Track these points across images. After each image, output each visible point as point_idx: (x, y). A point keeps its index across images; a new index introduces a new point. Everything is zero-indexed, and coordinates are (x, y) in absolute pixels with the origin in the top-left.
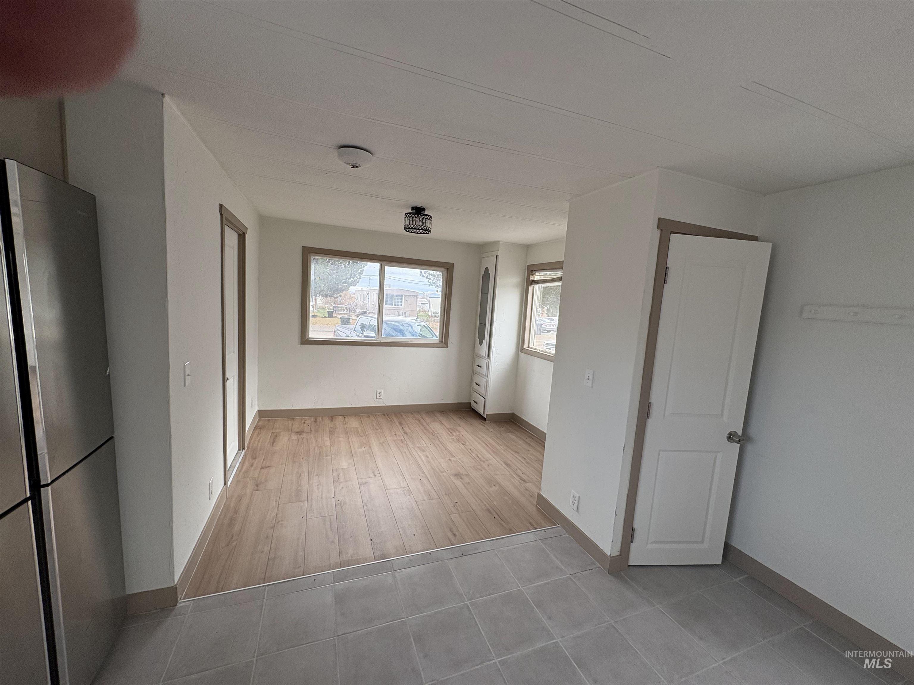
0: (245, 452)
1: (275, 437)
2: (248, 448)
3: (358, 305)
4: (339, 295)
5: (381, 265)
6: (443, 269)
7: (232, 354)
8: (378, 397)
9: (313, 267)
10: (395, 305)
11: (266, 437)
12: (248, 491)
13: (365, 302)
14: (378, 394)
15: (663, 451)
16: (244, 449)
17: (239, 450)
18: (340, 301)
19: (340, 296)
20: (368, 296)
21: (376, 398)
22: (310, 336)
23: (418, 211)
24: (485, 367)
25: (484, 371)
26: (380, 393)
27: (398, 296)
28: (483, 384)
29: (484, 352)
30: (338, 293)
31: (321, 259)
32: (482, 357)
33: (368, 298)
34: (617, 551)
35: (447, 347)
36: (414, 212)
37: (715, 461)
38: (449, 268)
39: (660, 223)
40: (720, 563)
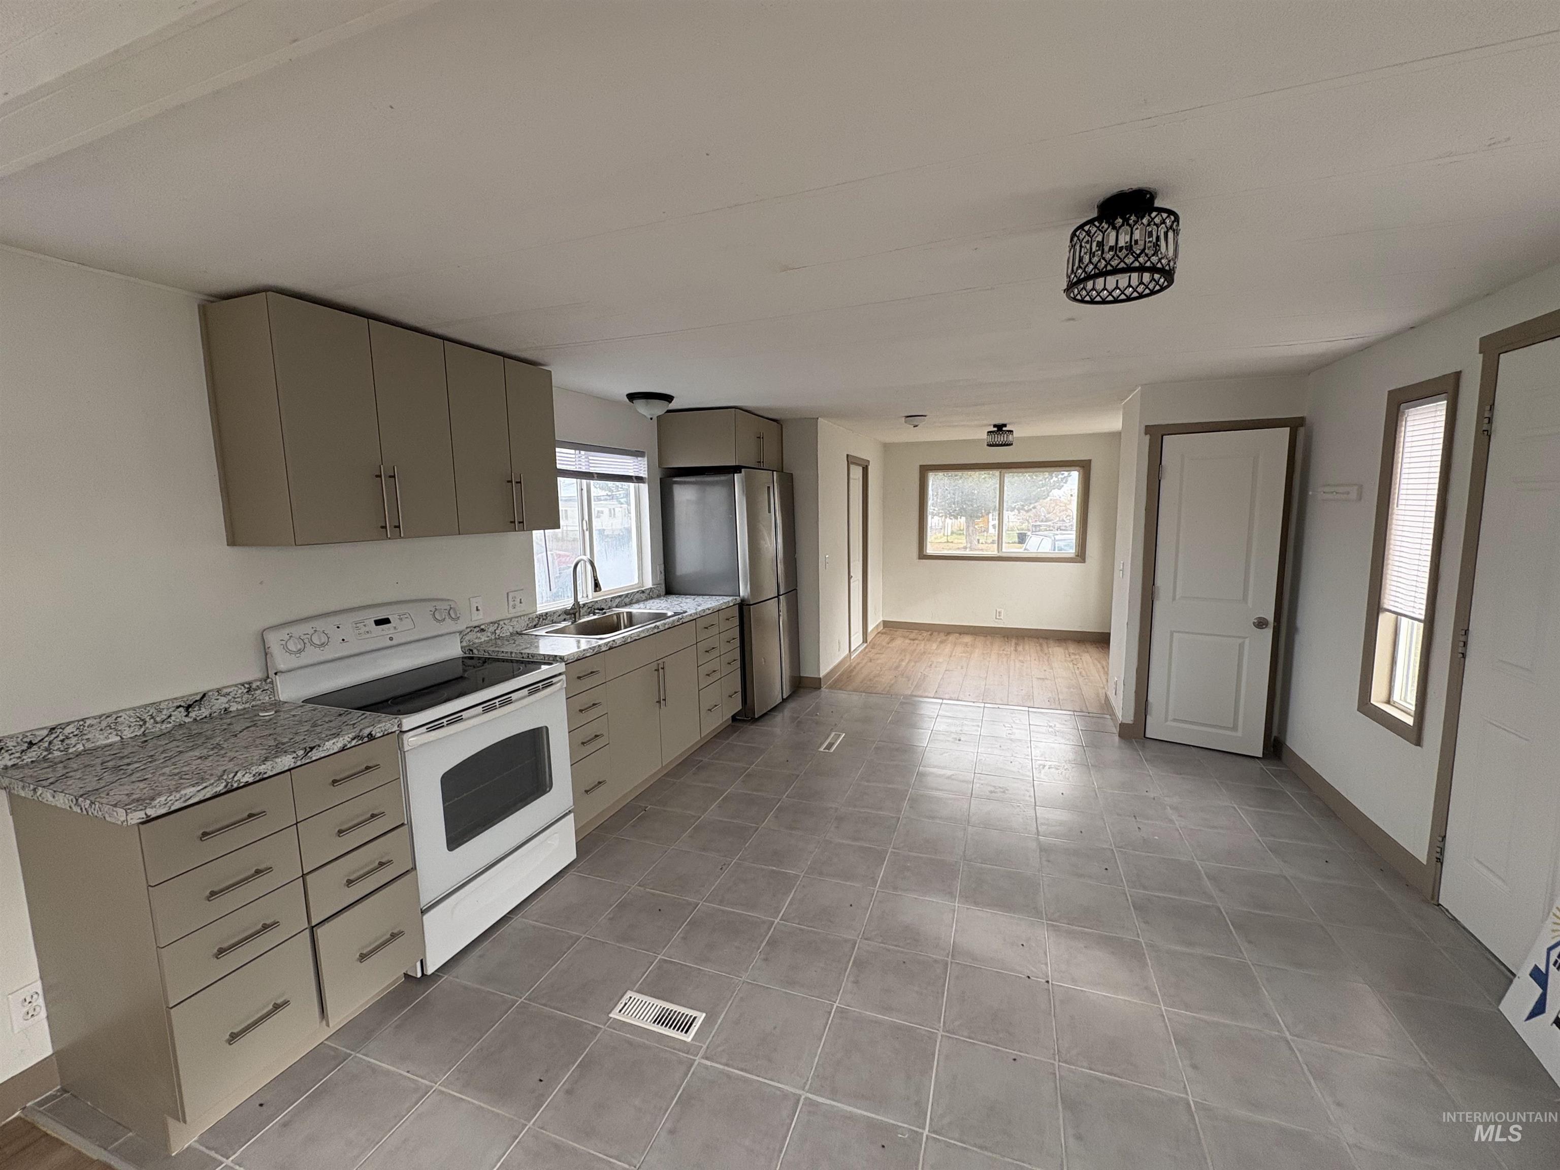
0: (867, 645)
1: (892, 640)
2: (870, 643)
4: (1032, 506)
5: (1000, 472)
6: (1077, 468)
7: (857, 562)
8: (998, 617)
9: (930, 483)
11: (885, 639)
12: (864, 662)
14: (998, 614)
15: (1176, 632)
16: (866, 642)
17: (863, 642)
18: (1045, 516)
19: (1034, 508)
21: (996, 618)
22: (928, 551)
23: (1000, 428)
26: (999, 613)
30: (1031, 504)
31: (940, 474)
34: (1129, 720)
35: (1084, 562)
36: (995, 429)
37: (1241, 646)
38: (1085, 467)
39: (1149, 430)
40: (1261, 755)
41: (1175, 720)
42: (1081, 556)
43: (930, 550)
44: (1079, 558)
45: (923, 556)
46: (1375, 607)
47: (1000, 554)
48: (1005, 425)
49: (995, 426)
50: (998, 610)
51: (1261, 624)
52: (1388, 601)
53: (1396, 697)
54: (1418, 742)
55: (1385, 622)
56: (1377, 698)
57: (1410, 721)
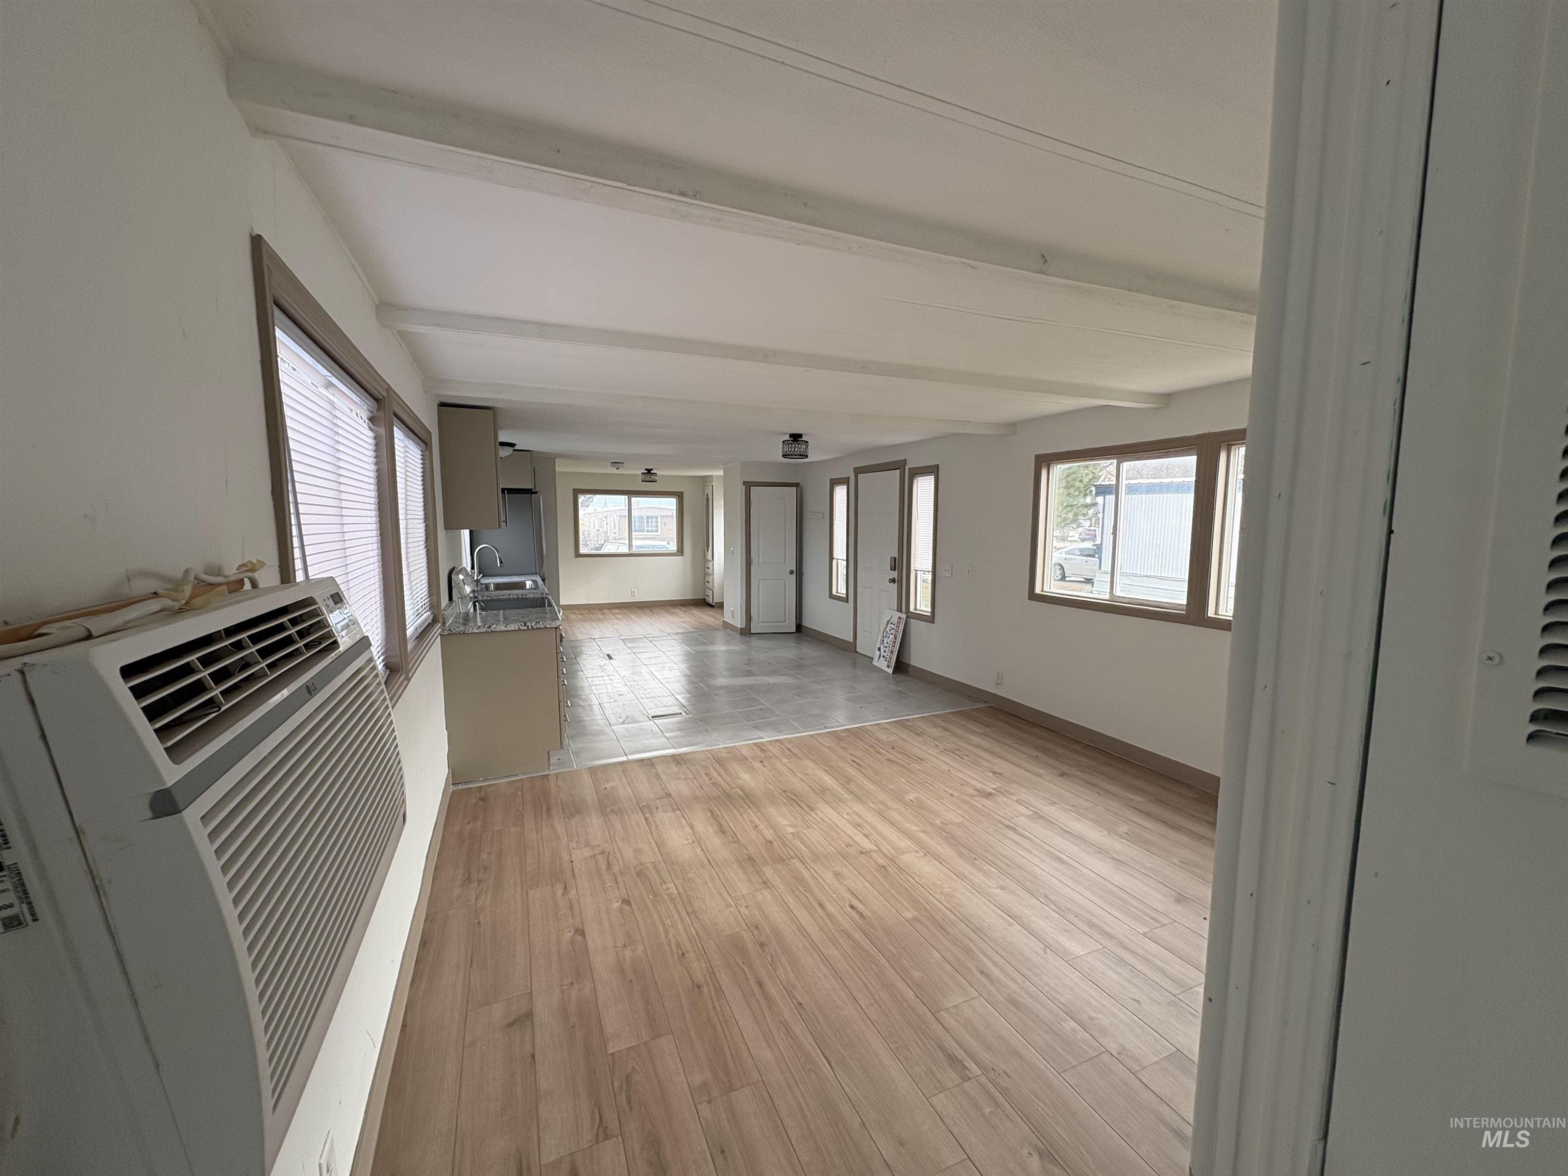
3: (591, 536)
6: (677, 497)
8: (633, 595)
10: (648, 531)
13: (601, 530)
14: (631, 593)
15: (761, 580)
20: (605, 520)
23: (649, 471)
24: (711, 569)
25: (710, 571)
26: (634, 592)
27: (652, 517)
28: (711, 581)
29: (710, 558)
32: (709, 561)
33: (607, 524)
34: (744, 626)
35: (683, 555)
36: (646, 472)
37: (785, 583)
38: (679, 496)
39: (745, 483)
40: (795, 631)
41: (762, 622)
42: (680, 551)
43: (583, 550)
44: (679, 554)
45: (578, 555)
46: (831, 558)
47: (631, 552)
48: (652, 470)
49: (646, 470)
50: (633, 590)
51: (791, 572)
52: (835, 556)
53: (839, 591)
54: (847, 602)
55: (834, 562)
56: (834, 592)
57: (845, 596)
